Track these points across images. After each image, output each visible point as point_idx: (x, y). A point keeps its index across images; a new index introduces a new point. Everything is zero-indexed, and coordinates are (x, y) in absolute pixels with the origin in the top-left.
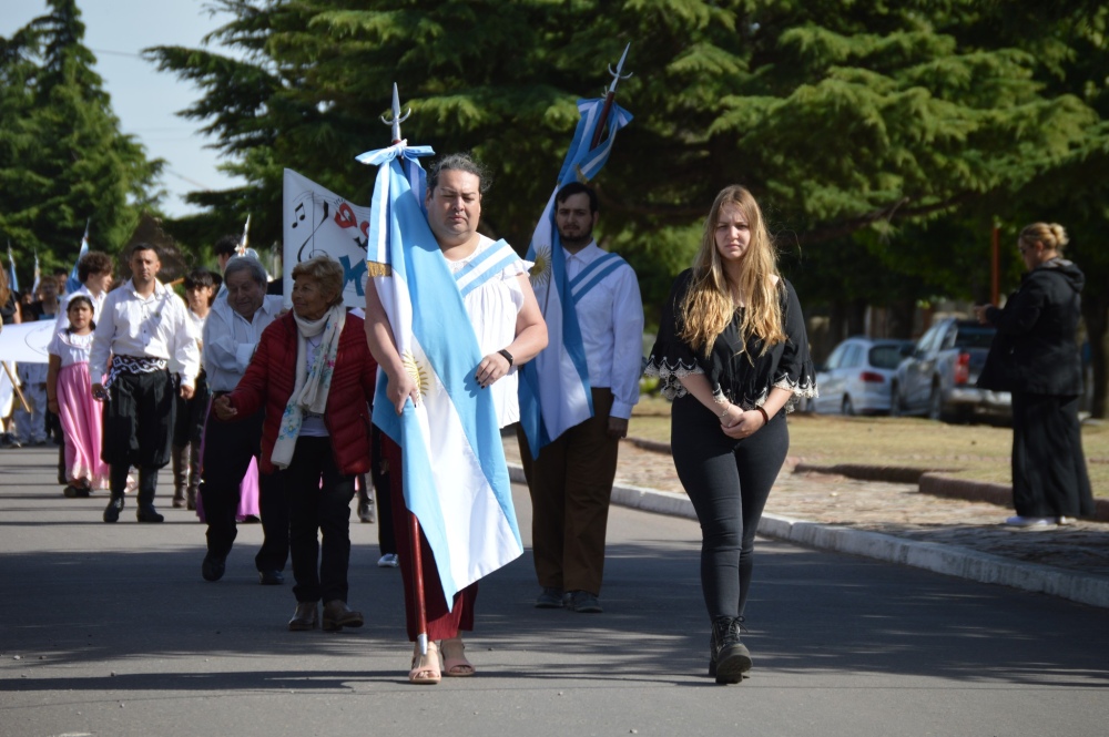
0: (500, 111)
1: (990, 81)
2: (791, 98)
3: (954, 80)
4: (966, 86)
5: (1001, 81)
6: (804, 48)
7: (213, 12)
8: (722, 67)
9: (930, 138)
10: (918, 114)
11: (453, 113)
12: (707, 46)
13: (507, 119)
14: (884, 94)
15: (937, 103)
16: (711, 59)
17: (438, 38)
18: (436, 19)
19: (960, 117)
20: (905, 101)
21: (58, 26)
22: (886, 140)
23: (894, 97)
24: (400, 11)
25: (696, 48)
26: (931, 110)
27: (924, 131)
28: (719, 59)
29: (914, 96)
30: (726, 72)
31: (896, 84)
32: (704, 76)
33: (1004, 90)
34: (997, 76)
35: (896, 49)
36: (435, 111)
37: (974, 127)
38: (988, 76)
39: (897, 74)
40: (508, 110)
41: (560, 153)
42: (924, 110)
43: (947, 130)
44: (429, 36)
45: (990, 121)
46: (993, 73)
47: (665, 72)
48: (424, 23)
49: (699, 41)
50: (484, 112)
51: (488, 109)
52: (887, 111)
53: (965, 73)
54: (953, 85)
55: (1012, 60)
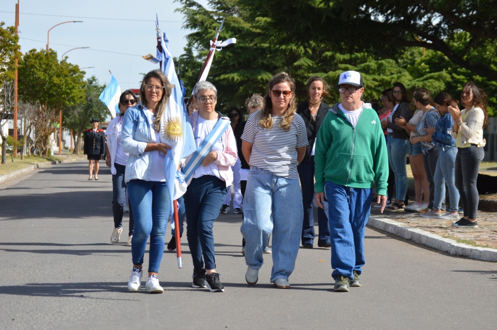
0: (247, 77)
1: (383, 68)
2: (328, 74)
3: (373, 68)
4: (376, 69)
5: (386, 68)
8: (308, 64)
11: (233, 78)
12: (305, 58)
13: (249, 79)
16: (305, 62)
18: (231, 52)
21: (187, 57)
25: (302, 59)
28: (307, 62)
30: (309, 65)
32: (303, 67)
33: (387, 70)
34: (385, 66)
35: (357, 58)
36: (229, 78)
39: (358, 66)
40: (249, 77)
41: (265, 88)
44: (229, 56)
46: (384, 66)
47: (293, 65)
49: (303, 57)
50: (242, 78)
51: (244, 77)
53: (376, 66)
54: (372, 70)
55: (389, 62)
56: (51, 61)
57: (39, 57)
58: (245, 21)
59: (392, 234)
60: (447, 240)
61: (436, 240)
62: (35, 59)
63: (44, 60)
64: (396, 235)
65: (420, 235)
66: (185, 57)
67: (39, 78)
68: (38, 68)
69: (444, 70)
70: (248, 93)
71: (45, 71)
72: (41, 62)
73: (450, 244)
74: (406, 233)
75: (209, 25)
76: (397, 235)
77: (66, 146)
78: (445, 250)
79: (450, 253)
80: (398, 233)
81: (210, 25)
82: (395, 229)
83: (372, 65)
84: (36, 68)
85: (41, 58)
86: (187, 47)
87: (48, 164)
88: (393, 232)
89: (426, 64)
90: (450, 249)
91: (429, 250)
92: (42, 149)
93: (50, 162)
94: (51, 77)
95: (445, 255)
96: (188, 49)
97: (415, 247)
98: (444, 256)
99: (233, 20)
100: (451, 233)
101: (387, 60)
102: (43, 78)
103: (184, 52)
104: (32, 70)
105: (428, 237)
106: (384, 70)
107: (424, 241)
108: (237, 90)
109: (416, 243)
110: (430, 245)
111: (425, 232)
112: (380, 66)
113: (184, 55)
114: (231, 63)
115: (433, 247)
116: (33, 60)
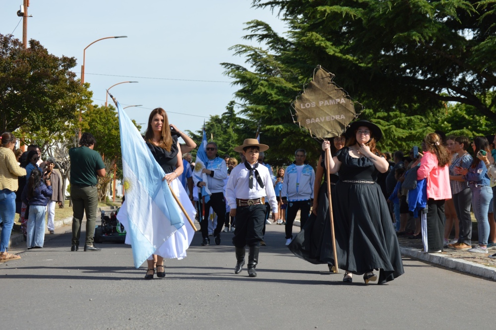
4: (406, 124)
6: (366, 113)
7: (239, 107)
9: (396, 137)
10: (393, 131)
14: (385, 126)
15: (398, 129)
17: (275, 112)
18: (275, 107)
19: (403, 132)
20: (390, 128)
22: (385, 138)
23: (387, 127)
24: (267, 105)
26: (396, 131)
27: (394, 136)
29: (392, 127)
31: (389, 124)
33: (416, 125)
37: (407, 135)
38: (412, 122)
42: (394, 131)
43: (401, 135)
44: (273, 112)
45: (411, 133)
48: (272, 108)
52: (385, 131)
53: (406, 121)
54: (403, 124)
55: (418, 118)
56: (110, 116)
57: (100, 112)
58: (287, 81)
59: (436, 264)
60: (490, 268)
61: (480, 268)
62: (96, 114)
63: (104, 114)
64: (440, 265)
65: (464, 264)
66: (227, 115)
67: (100, 131)
68: (99, 122)
69: (465, 128)
70: (291, 144)
71: (105, 124)
72: (101, 117)
73: (493, 271)
74: (450, 263)
75: (256, 82)
76: (443, 265)
77: (118, 195)
78: (488, 276)
79: (493, 279)
80: (442, 263)
81: (258, 82)
82: (439, 260)
83: (402, 120)
84: (97, 122)
85: (101, 113)
86: (229, 106)
87: (108, 208)
88: (438, 262)
89: (448, 122)
90: (493, 275)
91: (474, 276)
92: (102, 196)
93: (109, 207)
94: (110, 130)
95: (490, 280)
96: (230, 108)
97: (459, 274)
98: (488, 281)
99: (276, 80)
100: (492, 263)
101: (416, 116)
102: (102, 131)
103: (227, 111)
104: (93, 124)
105: (472, 266)
106: (414, 125)
107: (468, 270)
108: (280, 142)
109: (461, 271)
110: (474, 273)
111: (468, 262)
112: (410, 121)
113: (226, 113)
114: (275, 117)
115: (477, 274)
116: (94, 115)
